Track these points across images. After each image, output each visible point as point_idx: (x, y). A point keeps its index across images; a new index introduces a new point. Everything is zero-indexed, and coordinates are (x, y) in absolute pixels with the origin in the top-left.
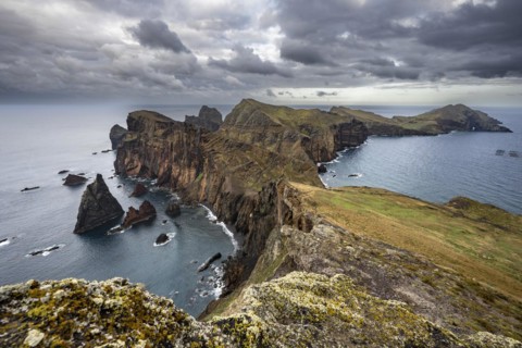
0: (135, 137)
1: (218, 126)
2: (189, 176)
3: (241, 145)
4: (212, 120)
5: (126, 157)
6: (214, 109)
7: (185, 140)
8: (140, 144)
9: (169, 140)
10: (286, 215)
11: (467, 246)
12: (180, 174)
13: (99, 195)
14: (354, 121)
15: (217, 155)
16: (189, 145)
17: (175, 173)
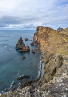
0: (37, 32)
5: (35, 37)
9: (42, 32)
15: (52, 37)
16: (46, 34)
17: (41, 42)
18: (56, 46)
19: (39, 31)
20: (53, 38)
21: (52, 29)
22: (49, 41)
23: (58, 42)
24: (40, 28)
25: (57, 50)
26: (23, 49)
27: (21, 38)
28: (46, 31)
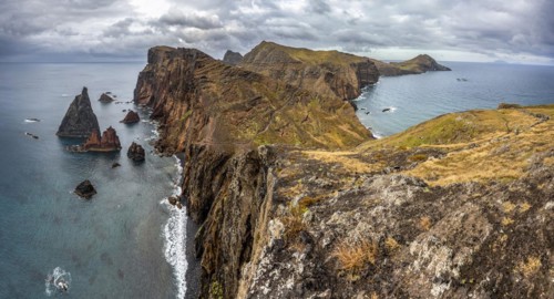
0: (151, 68)
8: (153, 74)
12: (172, 108)
13: (80, 108)
15: (209, 84)
16: (185, 73)
17: (167, 107)
18: (231, 116)
19: (160, 65)
20: (214, 87)
21: (207, 56)
22: (201, 100)
23: (234, 103)
24: (162, 55)
25: (236, 134)
26: (88, 142)
27: (85, 90)
28: (186, 65)
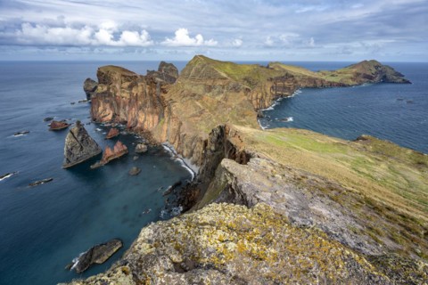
0: (105, 89)
1: (175, 79)
2: (153, 121)
3: (194, 95)
4: (170, 74)
5: (99, 106)
6: (171, 65)
7: (147, 91)
8: (110, 95)
9: (134, 91)
10: (231, 151)
11: (367, 172)
12: (145, 120)
13: (80, 137)
14: (287, 75)
15: (175, 104)
16: (151, 95)
19: (118, 86)
28: (150, 89)
